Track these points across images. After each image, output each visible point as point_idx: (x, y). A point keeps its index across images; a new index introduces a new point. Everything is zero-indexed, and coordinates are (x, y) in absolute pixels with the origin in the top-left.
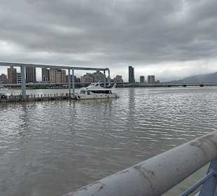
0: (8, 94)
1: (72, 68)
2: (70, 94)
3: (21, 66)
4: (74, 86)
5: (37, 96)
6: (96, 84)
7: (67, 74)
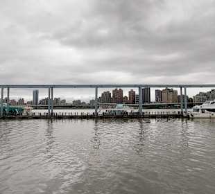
0: (129, 111)
1: (184, 86)
2: (182, 112)
3: (139, 87)
4: (186, 106)
5: (151, 114)
6: (211, 102)
7: (179, 94)
